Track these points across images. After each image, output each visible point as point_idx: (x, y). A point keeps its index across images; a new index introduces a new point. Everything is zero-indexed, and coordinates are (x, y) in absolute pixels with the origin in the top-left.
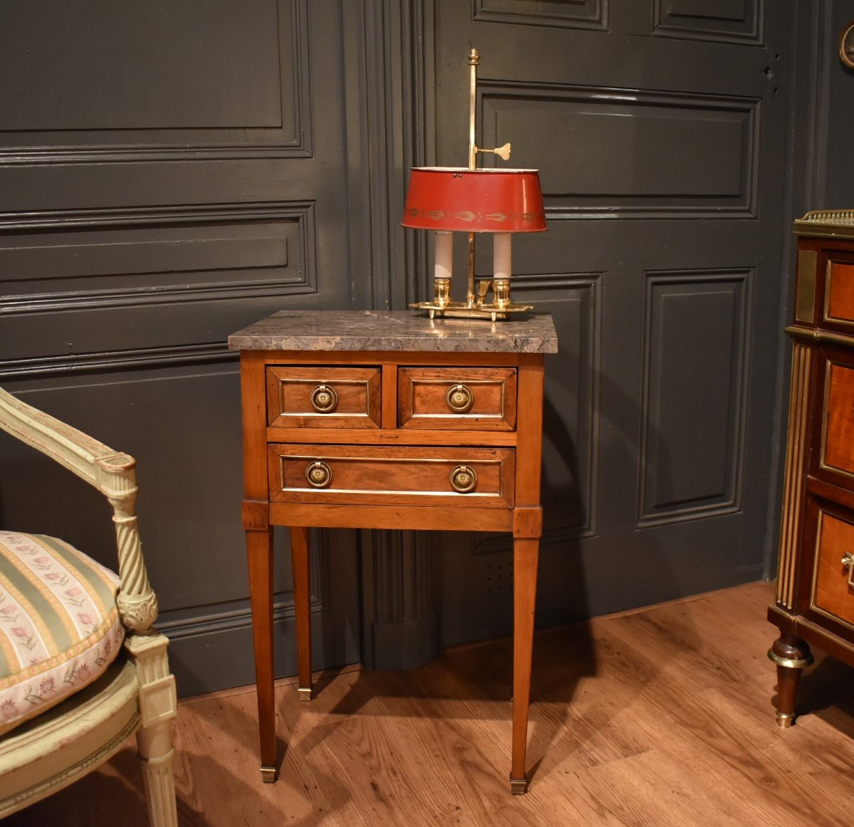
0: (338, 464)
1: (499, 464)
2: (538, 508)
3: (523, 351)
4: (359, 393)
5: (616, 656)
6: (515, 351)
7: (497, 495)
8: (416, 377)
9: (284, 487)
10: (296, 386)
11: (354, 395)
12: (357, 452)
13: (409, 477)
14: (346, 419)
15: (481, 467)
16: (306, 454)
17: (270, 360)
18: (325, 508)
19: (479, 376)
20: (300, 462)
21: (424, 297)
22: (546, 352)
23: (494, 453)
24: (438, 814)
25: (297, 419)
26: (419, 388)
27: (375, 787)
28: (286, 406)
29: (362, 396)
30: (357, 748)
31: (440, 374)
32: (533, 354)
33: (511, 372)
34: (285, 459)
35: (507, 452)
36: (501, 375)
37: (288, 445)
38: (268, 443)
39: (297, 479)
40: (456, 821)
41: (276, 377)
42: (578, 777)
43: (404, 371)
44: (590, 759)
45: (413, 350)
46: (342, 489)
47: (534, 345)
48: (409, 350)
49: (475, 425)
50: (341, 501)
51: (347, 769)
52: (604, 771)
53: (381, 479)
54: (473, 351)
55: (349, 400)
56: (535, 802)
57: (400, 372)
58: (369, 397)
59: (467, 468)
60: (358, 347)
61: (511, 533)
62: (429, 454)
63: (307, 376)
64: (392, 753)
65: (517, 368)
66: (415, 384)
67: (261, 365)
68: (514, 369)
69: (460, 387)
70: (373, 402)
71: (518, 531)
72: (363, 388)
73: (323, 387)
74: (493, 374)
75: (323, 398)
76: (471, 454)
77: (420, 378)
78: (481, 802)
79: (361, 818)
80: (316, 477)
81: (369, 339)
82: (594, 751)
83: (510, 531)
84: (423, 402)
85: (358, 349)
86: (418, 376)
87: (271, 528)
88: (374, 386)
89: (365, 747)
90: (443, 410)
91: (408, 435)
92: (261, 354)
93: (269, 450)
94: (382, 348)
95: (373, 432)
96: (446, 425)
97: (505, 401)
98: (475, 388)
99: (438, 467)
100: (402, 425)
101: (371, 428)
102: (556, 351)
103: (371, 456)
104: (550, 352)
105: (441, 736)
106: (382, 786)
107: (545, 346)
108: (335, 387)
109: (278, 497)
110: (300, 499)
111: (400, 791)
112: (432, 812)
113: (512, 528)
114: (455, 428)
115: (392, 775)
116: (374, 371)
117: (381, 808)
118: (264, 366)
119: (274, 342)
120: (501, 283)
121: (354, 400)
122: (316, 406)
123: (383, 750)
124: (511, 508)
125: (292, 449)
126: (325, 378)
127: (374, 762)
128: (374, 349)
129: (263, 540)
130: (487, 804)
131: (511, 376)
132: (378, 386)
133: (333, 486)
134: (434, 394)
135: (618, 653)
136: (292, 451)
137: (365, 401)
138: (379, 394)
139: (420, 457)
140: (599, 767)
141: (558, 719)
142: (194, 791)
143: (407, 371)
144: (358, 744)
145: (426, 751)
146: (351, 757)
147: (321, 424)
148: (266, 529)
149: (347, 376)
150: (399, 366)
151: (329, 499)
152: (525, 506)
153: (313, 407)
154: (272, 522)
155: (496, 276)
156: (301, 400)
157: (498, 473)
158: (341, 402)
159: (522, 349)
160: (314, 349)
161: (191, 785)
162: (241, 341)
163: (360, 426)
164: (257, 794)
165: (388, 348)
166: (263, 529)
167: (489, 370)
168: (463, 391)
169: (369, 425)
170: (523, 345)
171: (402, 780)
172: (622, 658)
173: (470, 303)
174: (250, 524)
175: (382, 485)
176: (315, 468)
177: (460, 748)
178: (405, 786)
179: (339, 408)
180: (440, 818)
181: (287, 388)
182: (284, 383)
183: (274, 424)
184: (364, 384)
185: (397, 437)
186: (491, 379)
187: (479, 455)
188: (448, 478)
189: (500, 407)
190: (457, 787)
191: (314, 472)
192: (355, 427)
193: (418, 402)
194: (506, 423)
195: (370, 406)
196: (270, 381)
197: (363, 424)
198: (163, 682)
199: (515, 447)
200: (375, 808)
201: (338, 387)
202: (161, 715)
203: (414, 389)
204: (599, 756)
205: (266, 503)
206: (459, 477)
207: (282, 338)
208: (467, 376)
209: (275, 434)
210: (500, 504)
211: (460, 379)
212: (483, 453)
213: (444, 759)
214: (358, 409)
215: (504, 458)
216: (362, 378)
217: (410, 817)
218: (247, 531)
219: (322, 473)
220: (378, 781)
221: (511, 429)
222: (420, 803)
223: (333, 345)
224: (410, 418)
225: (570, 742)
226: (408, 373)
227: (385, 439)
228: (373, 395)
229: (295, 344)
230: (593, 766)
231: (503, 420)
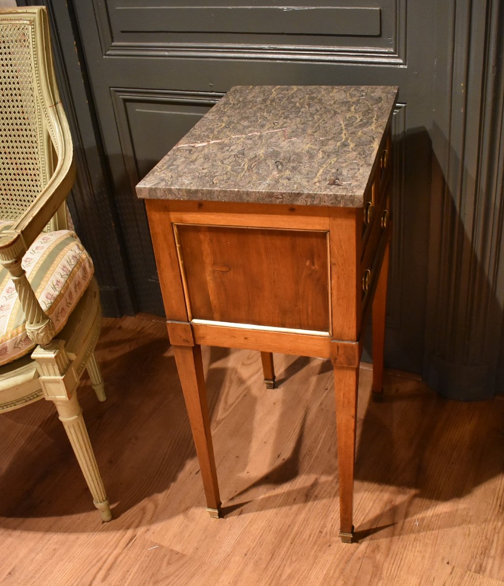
27: (316, 483)
40: (328, 545)
44: (481, 565)
52: (478, 583)
82: (495, 559)
140: (479, 576)
198: (54, 379)
200: (297, 498)
202: (57, 397)
225: (486, 538)
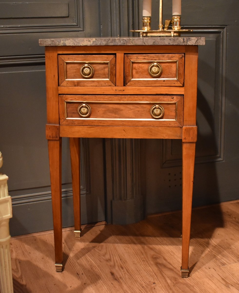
0: (94, 105)
1: (175, 104)
2: (195, 127)
3: (187, 44)
4: (105, 68)
5: (234, 219)
6: (183, 44)
7: (174, 120)
8: (133, 59)
9: (67, 117)
10: (73, 65)
11: (102, 69)
12: (104, 98)
13: (130, 111)
14: (98, 82)
15: (166, 106)
16: (78, 100)
17: (60, 52)
18: (88, 127)
19: (165, 58)
20: (75, 104)
21: (137, 28)
22: (199, 44)
23: (173, 98)
24: (144, 286)
25: (73, 82)
26: (135, 65)
27: (112, 274)
28: (68, 75)
29: (106, 70)
30: (103, 257)
31: (145, 58)
32: (193, 45)
33: (182, 56)
34: (67, 103)
35: (179, 97)
36: (176, 57)
37: (69, 96)
38: (59, 94)
39: (74, 113)
40: (153, 289)
41: (63, 61)
42: (215, 270)
43: (127, 56)
44: (221, 262)
45: (132, 44)
46: (96, 118)
47: (193, 41)
48: (130, 44)
49: (163, 83)
50: (96, 124)
51: (98, 266)
52: (229, 268)
53: (116, 113)
54: (162, 45)
55: (100, 72)
56: (193, 281)
57: (125, 57)
58: (109, 70)
59: (159, 106)
60: (104, 43)
61: (182, 140)
62: (140, 99)
63: (78, 59)
64: (121, 260)
65: (185, 54)
66: (133, 63)
67: (55, 54)
68: (183, 54)
69: (155, 64)
70: (112, 73)
71: (185, 138)
72: (107, 65)
73: (86, 65)
74: (172, 57)
75: (87, 71)
76: (160, 99)
77: (135, 60)
78: (166, 281)
79: (105, 287)
80: (83, 112)
81: (110, 39)
82: (223, 259)
83: (181, 139)
84: (137, 73)
85: (104, 45)
86: (134, 58)
87: (61, 138)
88: (112, 64)
89: (107, 257)
90: (147, 76)
91: (129, 89)
92: (55, 48)
93: (60, 98)
94: (116, 44)
95: (111, 88)
96: (148, 84)
97: (179, 71)
98: (163, 64)
99: (144, 106)
100: (126, 84)
101: (111, 86)
102: (204, 44)
103: (111, 101)
104: (201, 44)
105: (146, 253)
106: (116, 274)
107: (199, 41)
108: (92, 65)
109: (64, 122)
110: (75, 123)
111: (125, 275)
112: (141, 285)
113: (182, 137)
114: (153, 85)
115: (121, 269)
116: (112, 56)
117: (115, 283)
118: (57, 55)
119: (62, 42)
120: (176, 17)
121: (102, 72)
122: (84, 75)
123: (117, 258)
124: (181, 126)
125: (71, 98)
126: (87, 60)
127: (112, 263)
128: (112, 44)
129: (57, 144)
130: (169, 281)
131: (181, 58)
132: (114, 64)
133: (91, 116)
134: (143, 68)
135: (235, 218)
136: (71, 99)
137: (107, 72)
138: (115, 68)
139: (136, 100)
140: (226, 266)
141: (205, 246)
142: (21, 275)
143: (129, 56)
144: (104, 256)
145: (138, 259)
146: (100, 261)
147: (85, 84)
148: (58, 139)
149: (99, 59)
150: (125, 54)
151: (89, 123)
152: (188, 126)
153: (82, 76)
154: (61, 136)
155: (173, 14)
156: (75, 72)
157: (175, 109)
158: (96, 73)
159: (187, 43)
160: (82, 45)
161: (20, 272)
162: (46, 41)
163: (105, 85)
164: (53, 277)
165: (119, 44)
166: (56, 139)
167: (170, 55)
168: (157, 66)
169: (110, 84)
170: (187, 41)
171: (126, 271)
172: (237, 219)
173: (161, 29)
174: (50, 136)
175: (116, 116)
176: (82, 107)
177: (155, 257)
178: (128, 274)
179: (94, 76)
180: (146, 287)
181: (69, 66)
182: (67, 63)
183: (62, 84)
184: (107, 64)
185: (124, 90)
186: (171, 59)
187: (165, 99)
188: (149, 111)
189: (176, 74)
190: (154, 274)
191: (82, 109)
192: (103, 85)
193: (134, 72)
194: (179, 82)
195: (110, 75)
196: (60, 62)
197: (107, 84)
198: (5, 199)
199: (183, 95)
200: (113, 283)
201: (94, 65)
202: (4, 216)
203: (132, 66)
204: (226, 261)
205: (58, 125)
206: (155, 111)
207: (66, 40)
208: (159, 58)
209: (63, 90)
210: (176, 124)
211: (155, 60)
212: (167, 98)
213: (147, 262)
214: (104, 76)
215: (178, 100)
216: (106, 60)
217: (130, 287)
218: (49, 140)
219: (86, 110)
220: (114, 271)
221: (181, 85)
222: (135, 281)
223: (92, 43)
224: (130, 81)
225: (211, 255)
226: (129, 57)
227: (118, 92)
228: (112, 69)
229: (72, 42)
230: (223, 266)
231: (177, 81)
